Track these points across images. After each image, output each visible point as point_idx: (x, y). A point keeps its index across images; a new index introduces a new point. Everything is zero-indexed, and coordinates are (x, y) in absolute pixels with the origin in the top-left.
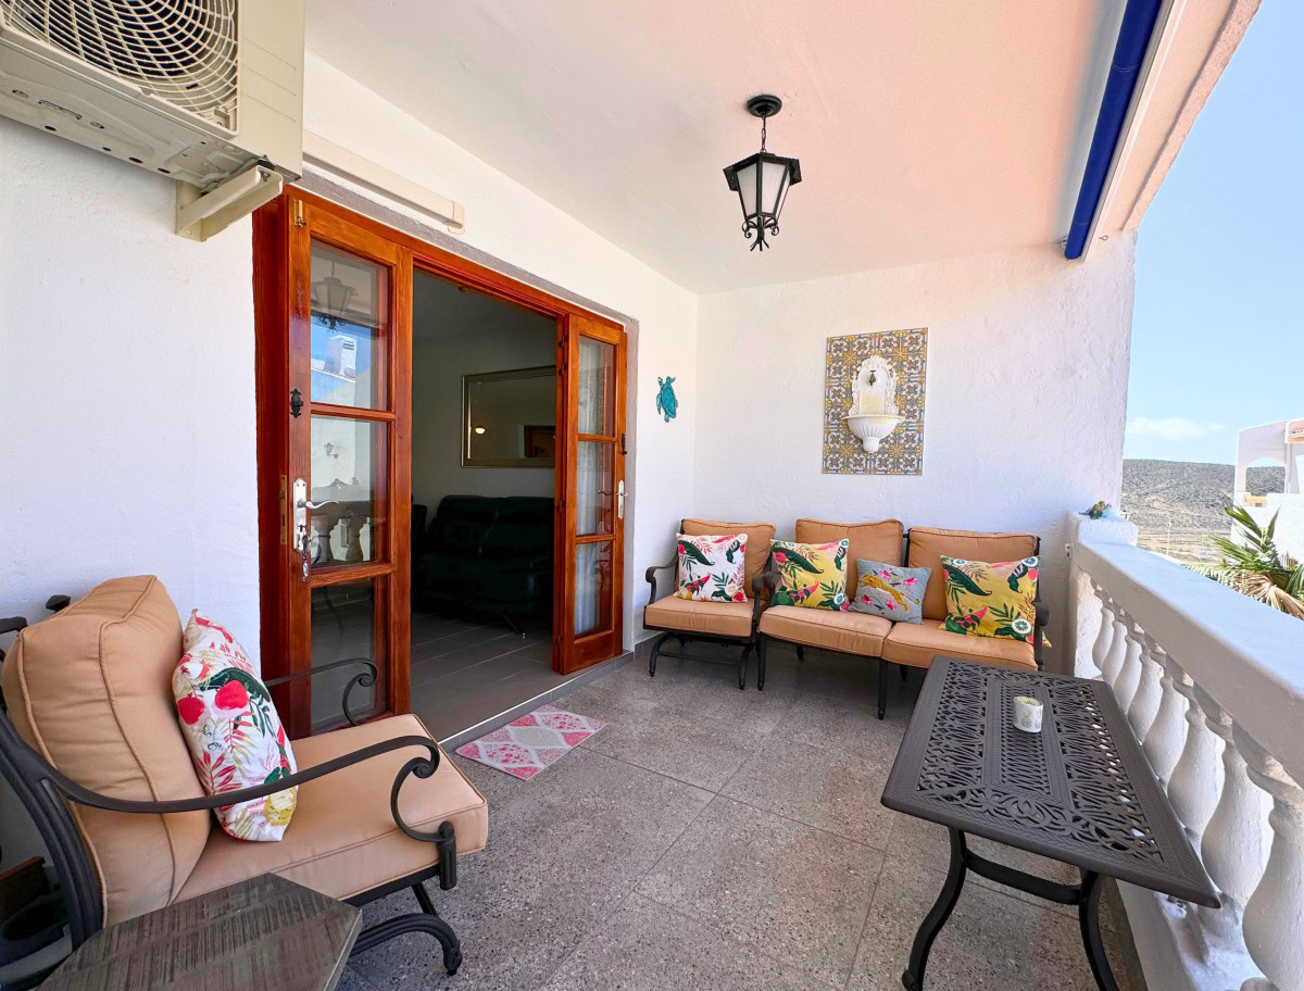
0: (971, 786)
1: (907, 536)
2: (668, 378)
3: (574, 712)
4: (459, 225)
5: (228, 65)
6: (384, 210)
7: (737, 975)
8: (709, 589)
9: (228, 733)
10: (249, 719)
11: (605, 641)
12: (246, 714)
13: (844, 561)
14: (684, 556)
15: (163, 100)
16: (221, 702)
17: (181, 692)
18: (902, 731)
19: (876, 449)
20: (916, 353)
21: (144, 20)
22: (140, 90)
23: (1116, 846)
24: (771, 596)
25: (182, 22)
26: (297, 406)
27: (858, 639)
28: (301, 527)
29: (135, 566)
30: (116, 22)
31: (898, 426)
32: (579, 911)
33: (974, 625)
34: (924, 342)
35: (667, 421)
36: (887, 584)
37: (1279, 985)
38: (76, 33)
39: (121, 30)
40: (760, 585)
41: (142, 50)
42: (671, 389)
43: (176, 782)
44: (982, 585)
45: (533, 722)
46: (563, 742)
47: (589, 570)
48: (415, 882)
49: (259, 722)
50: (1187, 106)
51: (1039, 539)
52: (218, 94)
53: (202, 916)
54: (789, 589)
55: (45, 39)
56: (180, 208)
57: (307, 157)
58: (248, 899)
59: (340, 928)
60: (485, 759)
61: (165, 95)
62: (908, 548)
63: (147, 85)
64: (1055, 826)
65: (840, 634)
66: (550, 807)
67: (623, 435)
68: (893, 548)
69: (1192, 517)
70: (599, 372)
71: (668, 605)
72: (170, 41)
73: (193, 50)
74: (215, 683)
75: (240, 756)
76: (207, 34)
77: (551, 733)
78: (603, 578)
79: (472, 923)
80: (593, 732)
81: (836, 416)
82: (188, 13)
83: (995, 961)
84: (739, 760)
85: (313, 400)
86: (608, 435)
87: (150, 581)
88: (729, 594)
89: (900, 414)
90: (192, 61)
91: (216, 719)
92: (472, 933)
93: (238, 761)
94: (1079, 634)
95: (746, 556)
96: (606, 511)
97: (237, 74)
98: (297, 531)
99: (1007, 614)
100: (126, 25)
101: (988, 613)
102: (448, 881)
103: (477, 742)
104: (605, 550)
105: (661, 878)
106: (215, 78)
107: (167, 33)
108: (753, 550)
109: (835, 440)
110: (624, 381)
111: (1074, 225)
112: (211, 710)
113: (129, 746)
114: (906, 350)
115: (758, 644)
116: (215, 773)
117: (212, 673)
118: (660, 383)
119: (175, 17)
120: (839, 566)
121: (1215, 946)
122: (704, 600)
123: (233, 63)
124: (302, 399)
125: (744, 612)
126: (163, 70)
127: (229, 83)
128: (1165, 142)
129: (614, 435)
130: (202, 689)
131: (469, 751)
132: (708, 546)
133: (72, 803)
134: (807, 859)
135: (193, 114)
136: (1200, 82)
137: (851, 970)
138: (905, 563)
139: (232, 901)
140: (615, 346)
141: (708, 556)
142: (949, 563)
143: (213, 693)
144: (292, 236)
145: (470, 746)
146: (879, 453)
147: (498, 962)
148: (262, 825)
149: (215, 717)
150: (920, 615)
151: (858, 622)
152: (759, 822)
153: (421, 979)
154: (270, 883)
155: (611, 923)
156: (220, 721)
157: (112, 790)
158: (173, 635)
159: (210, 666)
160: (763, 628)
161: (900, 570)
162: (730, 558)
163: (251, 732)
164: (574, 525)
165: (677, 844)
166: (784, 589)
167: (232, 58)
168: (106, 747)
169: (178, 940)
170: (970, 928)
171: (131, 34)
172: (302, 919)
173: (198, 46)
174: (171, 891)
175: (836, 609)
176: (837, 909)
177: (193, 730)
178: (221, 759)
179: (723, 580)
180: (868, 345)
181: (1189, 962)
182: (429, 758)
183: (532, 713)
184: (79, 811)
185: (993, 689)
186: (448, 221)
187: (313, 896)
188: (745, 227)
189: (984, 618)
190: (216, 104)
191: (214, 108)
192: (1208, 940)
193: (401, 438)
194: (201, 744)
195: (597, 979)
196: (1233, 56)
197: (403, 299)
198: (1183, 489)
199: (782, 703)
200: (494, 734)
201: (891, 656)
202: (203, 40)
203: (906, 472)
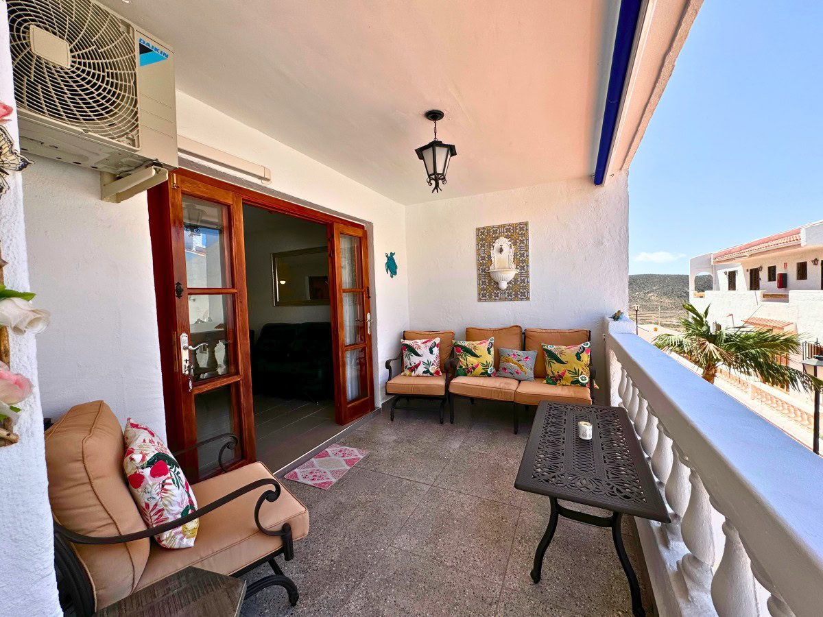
0: (558, 473)
1: (524, 333)
2: (391, 253)
3: (350, 446)
4: (268, 180)
5: (132, 110)
6: (224, 175)
7: (447, 584)
8: (421, 369)
9: (159, 490)
10: (170, 481)
11: (365, 403)
12: (168, 478)
13: (492, 349)
14: (406, 352)
15: (96, 135)
16: (154, 474)
17: (130, 471)
18: (526, 440)
19: (505, 288)
20: (523, 235)
21: (82, 90)
22: (82, 131)
23: (626, 497)
24: (455, 372)
25: (105, 90)
26: (180, 292)
27: (502, 392)
28: (186, 360)
29: (90, 395)
30: (65, 93)
31: (516, 275)
32: (361, 560)
33: (560, 380)
34: (527, 230)
35: (392, 277)
36: (515, 360)
37: (697, 556)
38: (42, 102)
39: (69, 98)
40: (449, 366)
41: (82, 108)
42: (393, 259)
43: (131, 523)
44: (563, 358)
45: (327, 455)
46: (346, 466)
47: (353, 363)
48: (270, 559)
49: (176, 482)
50: (645, 115)
51: (590, 332)
52: (128, 128)
53: (155, 596)
54: (464, 367)
55: (24, 108)
56: (103, 185)
57: (180, 150)
58: (180, 583)
59: (235, 592)
60: (301, 480)
61: (97, 132)
62: (525, 339)
63: (86, 127)
64: (598, 490)
65: (492, 390)
66: (341, 503)
67: (368, 288)
68: (516, 341)
69: (671, 303)
70: (352, 250)
71: (397, 380)
72: (98, 101)
73: (111, 105)
74: (149, 464)
75: (166, 502)
76: (119, 94)
77: (338, 460)
78: (361, 367)
79: (302, 575)
80: (362, 457)
81: (483, 270)
82: (107, 84)
83: (576, 559)
84: (443, 465)
85: (188, 287)
86: (359, 288)
87: (100, 404)
88: (432, 371)
89: (517, 268)
90: (111, 111)
91: (152, 484)
92: (303, 581)
93: (166, 505)
94: (612, 380)
95: (440, 350)
96: (361, 328)
97: (138, 115)
98: (184, 363)
99: (576, 373)
100: (71, 94)
101: (567, 373)
102: (289, 555)
103: (296, 470)
104: (361, 351)
105: (404, 536)
106: (125, 119)
107: (96, 96)
108: (443, 346)
109: (484, 283)
110: (367, 257)
111: (597, 170)
112: (148, 479)
113: (104, 508)
114: (518, 234)
115: (449, 397)
116: (152, 514)
117: (148, 458)
118: (387, 256)
119: (100, 87)
120: (489, 353)
121: (672, 539)
122: (418, 376)
123: (136, 110)
124: (182, 288)
125: (441, 382)
126: (95, 118)
127: (133, 121)
128: (637, 131)
129: (363, 288)
130: (143, 468)
131: (292, 476)
132: (418, 345)
133: (72, 543)
134: (481, 516)
135: (114, 141)
136: (649, 105)
137: (505, 574)
138: (524, 348)
139: (170, 585)
140: (360, 238)
141: (419, 352)
142: (546, 347)
143: (149, 469)
144: (170, 195)
145: (292, 473)
146: (507, 289)
147: (319, 596)
148: (182, 539)
149: (150, 483)
150: (533, 376)
151: (501, 383)
152: (454, 499)
153: (276, 611)
154: (191, 572)
155: (379, 565)
156: (153, 485)
157: (95, 533)
158: (119, 436)
159: (146, 454)
160: (452, 390)
161: (521, 353)
162: (431, 352)
163: (172, 487)
164: (343, 341)
165: (412, 516)
166: (461, 367)
167: (135, 106)
168: (91, 509)
169: (143, 612)
170: (563, 543)
171: (75, 99)
172: (213, 590)
173: (114, 102)
174: (133, 583)
175: (489, 376)
176: (497, 542)
177: (139, 492)
178: (156, 505)
179: (428, 364)
180: (498, 232)
181: (661, 548)
182: (274, 490)
183: (326, 450)
184: (76, 546)
185: (569, 416)
186: (261, 178)
187: (217, 577)
188: (428, 180)
189: (565, 376)
190: (127, 134)
191: (126, 136)
192: (670, 537)
193: (241, 302)
194: (144, 499)
195: (373, 597)
196: (663, 94)
197: (238, 223)
198: (667, 289)
199: (463, 430)
200: (305, 464)
201: (518, 400)
202: (117, 98)
203: (522, 299)
